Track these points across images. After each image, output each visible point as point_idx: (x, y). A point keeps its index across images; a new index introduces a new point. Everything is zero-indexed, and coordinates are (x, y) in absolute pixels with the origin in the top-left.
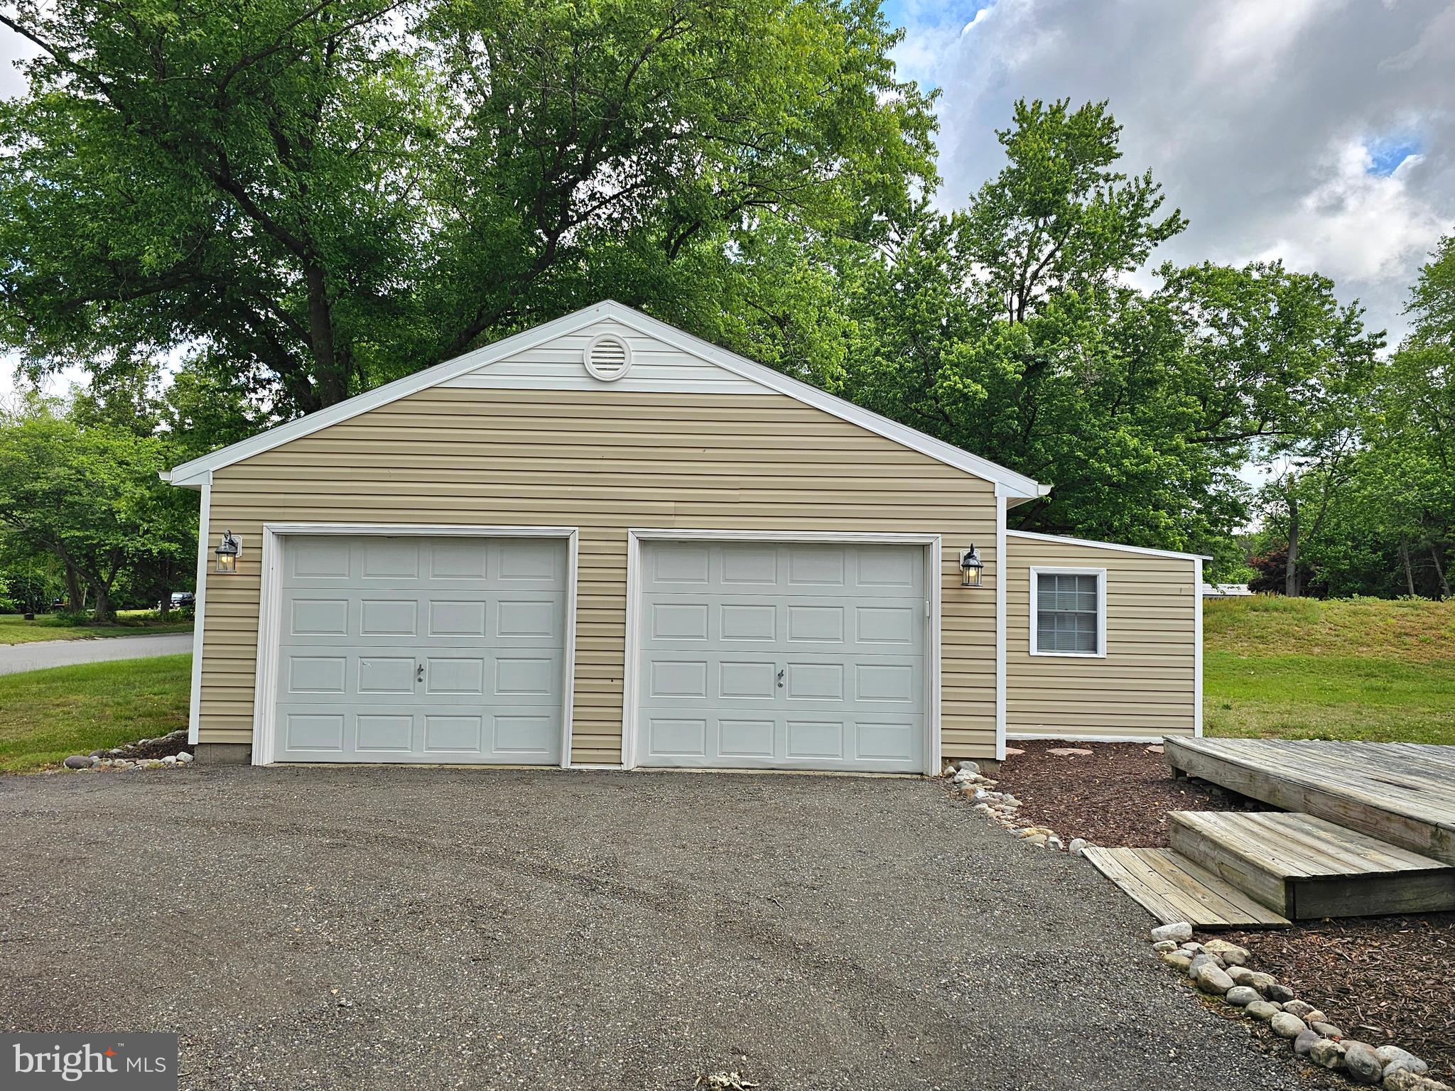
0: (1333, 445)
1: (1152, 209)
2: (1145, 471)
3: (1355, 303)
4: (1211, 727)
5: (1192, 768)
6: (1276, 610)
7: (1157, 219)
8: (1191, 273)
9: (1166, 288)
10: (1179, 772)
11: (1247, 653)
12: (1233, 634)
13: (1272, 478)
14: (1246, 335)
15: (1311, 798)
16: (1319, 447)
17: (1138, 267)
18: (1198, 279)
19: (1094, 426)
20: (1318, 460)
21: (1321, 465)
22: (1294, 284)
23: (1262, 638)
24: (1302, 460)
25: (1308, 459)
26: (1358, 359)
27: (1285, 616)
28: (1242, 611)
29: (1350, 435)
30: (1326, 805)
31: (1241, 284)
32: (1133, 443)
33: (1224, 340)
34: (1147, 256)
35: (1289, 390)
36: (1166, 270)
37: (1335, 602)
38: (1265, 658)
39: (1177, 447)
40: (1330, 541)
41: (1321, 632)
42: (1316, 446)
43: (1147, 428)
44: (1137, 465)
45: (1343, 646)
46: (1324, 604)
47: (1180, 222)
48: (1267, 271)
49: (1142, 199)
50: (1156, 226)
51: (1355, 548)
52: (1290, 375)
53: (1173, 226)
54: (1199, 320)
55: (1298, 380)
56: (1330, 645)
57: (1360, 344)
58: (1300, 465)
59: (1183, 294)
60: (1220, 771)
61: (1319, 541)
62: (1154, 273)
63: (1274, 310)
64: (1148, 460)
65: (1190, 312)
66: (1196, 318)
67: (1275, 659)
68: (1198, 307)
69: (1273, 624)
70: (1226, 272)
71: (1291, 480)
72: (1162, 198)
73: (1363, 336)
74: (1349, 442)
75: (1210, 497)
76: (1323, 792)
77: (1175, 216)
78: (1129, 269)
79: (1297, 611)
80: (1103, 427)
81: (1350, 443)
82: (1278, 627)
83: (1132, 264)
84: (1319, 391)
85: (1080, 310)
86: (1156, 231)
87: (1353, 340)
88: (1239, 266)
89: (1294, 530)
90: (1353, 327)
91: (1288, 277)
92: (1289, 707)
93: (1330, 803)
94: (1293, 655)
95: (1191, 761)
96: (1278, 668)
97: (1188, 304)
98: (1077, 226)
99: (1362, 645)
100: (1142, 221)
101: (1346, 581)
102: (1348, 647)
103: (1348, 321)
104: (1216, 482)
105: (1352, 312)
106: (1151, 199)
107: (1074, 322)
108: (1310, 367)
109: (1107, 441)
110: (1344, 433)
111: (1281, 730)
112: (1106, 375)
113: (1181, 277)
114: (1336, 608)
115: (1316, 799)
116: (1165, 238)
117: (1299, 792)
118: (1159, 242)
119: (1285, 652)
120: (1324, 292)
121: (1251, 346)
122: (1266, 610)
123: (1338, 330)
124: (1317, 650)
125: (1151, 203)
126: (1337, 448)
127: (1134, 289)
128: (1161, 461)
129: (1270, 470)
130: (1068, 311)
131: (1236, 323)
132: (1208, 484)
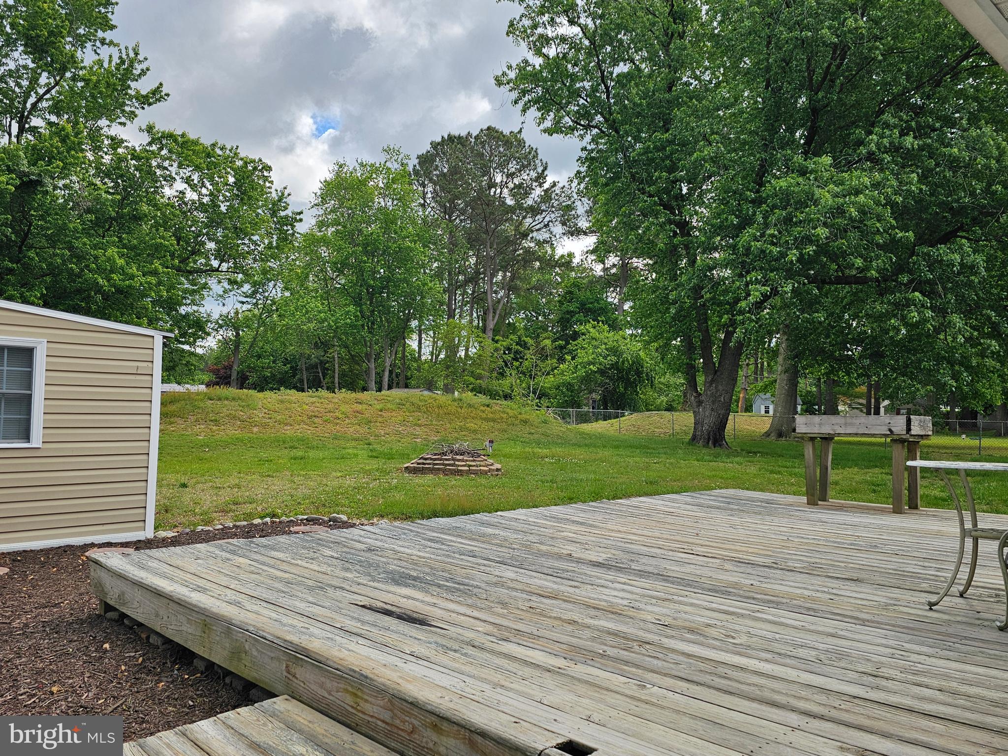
0: (264, 292)
1: (140, 75)
2: (130, 286)
3: (285, 188)
4: (167, 511)
5: (124, 604)
6: (227, 399)
7: (143, 86)
8: (170, 136)
9: (150, 144)
10: (108, 608)
11: (203, 434)
12: (193, 418)
13: (225, 311)
14: (211, 194)
15: (299, 671)
16: (255, 292)
17: (128, 122)
18: (175, 141)
19: (85, 244)
20: (255, 301)
21: (256, 304)
22: (246, 163)
23: (216, 422)
24: (245, 300)
25: (248, 300)
26: (285, 228)
27: (232, 404)
28: (201, 400)
29: (274, 286)
30: (322, 686)
31: (208, 155)
32: (121, 262)
33: (195, 197)
34: (136, 116)
35: (240, 242)
36: (150, 129)
37: (268, 394)
38: (218, 437)
39: (156, 270)
40: (259, 357)
41: (259, 415)
42: (253, 291)
43: (133, 253)
44: (124, 281)
45: (274, 426)
46: (261, 395)
47: (163, 94)
48: (228, 152)
49: (131, 65)
50: (143, 92)
51: (274, 362)
52: (241, 230)
53: (156, 96)
54: (176, 177)
55: (246, 235)
56: (265, 426)
57: (287, 217)
58: (243, 303)
59: (164, 152)
60: (162, 612)
61: (252, 356)
62: (141, 130)
63: (231, 180)
64: (132, 277)
65: (170, 168)
66: (174, 175)
67: (225, 438)
68: (175, 165)
69: (225, 410)
70: (196, 143)
71: (237, 313)
72: (148, 69)
73: (288, 212)
74: (274, 291)
75: (181, 315)
76: (317, 662)
77: (158, 88)
78: (120, 123)
79: (243, 400)
80: (95, 247)
81: (276, 291)
82: (228, 412)
83: (123, 120)
84: (259, 246)
85: (74, 143)
86: (143, 96)
87: (282, 214)
88: (207, 141)
89: (237, 347)
90: (283, 205)
91: (242, 159)
92: (237, 481)
93: (328, 684)
94: (238, 433)
95: (123, 593)
96: (226, 445)
97: (167, 162)
98: (73, 70)
99: (286, 424)
100: (133, 84)
101: (267, 383)
102: (278, 426)
103: (280, 200)
104: (186, 305)
105: (283, 194)
106: (138, 69)
107: (68, 152)
108: (255, 226)
109: (96, 258)
110: (271, 284)
111: (234, 507)
112: (97, 203)
113: (162, 137)
114: (269, 398)
115: (305, 676)
116: (150, 104)
117: (279, 660)
118: (146, 106)
119: (232, 432)
120: (266, 174)
121: (215, 205)
122: (220, 399)
123: (274, 204)
124: (255, 430)
125: (139, 72)
126: (266, 294)
127: (124, 138)
128: (143, 280)
129: (224, 305)
130: (63, 141)
131: (203, 185)
132: (180, 305)
